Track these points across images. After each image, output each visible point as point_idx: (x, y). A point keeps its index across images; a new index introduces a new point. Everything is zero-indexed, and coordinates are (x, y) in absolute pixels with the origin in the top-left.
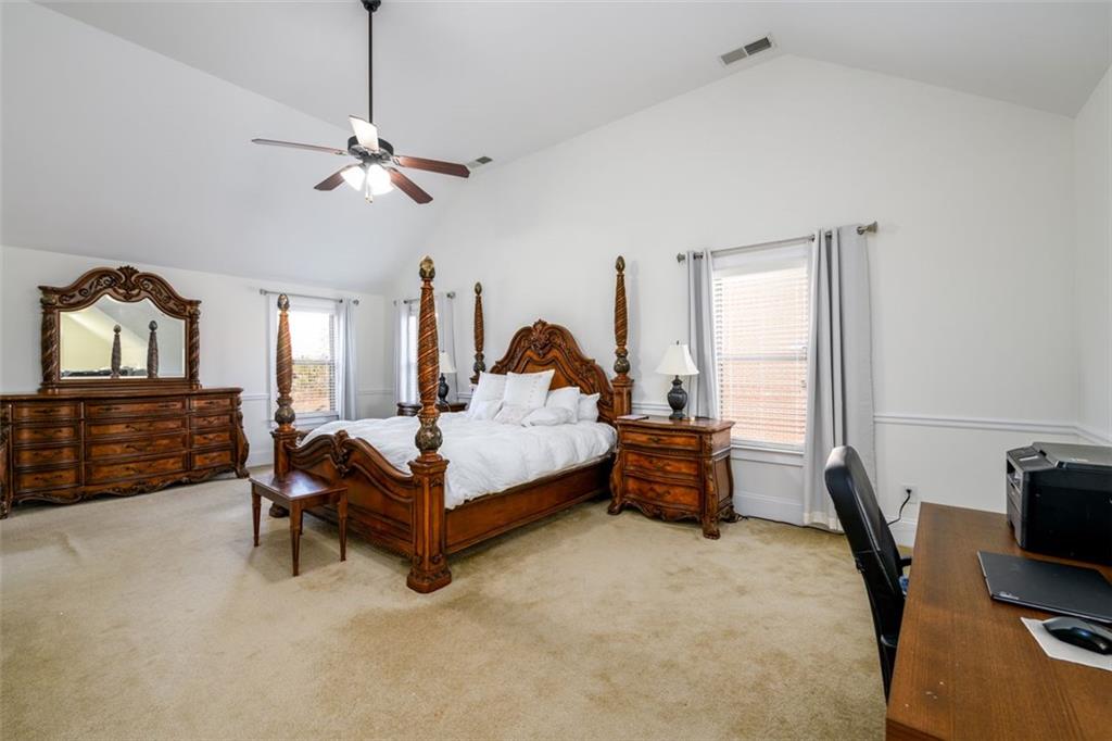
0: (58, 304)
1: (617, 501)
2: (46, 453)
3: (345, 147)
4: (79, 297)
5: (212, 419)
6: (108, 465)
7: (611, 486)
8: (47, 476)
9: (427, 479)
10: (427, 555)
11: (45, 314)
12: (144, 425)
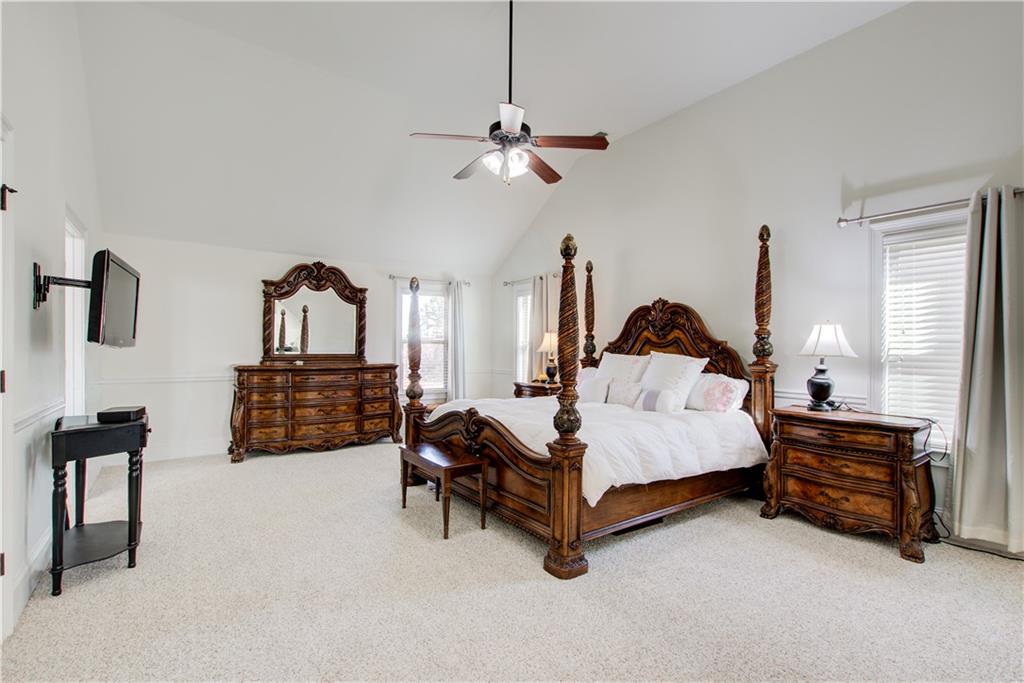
0: (274, 294)
1: (773, 502)
2: (267, 412)
3: (486, 134)
4: (287, 288)
5: (376, 391)
6: (306, 425)
7: (766, 485)
8: (267, 430)
9: (566, 462)
10: (566, 540)
11: (266, 302)
12: (330, 393)
